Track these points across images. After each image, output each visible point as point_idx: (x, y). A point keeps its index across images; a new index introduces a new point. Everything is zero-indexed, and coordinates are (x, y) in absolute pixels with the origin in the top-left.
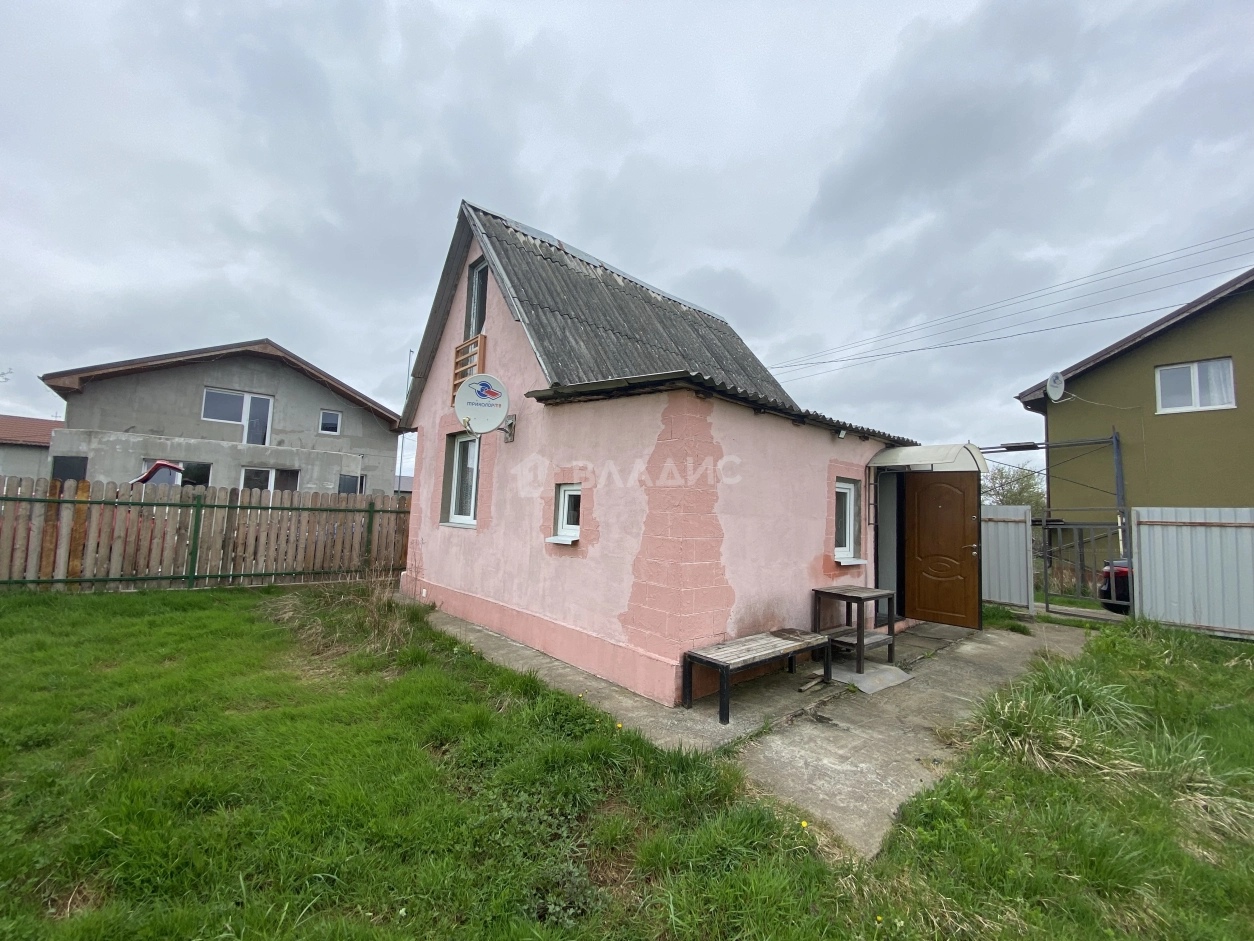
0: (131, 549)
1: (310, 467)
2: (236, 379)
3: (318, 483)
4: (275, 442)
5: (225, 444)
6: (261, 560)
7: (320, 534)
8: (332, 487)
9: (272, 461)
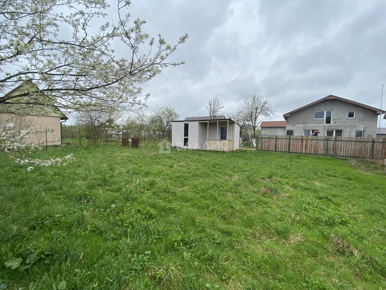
0: (315, 148)
1: (346, 129)
2: (322, 107)
3: (349, 134)
4: (333, 123)
5: (322, 125)
6: (342, 153)
7: (358, 147)
8: (354, 134)
9: (334, 128)
